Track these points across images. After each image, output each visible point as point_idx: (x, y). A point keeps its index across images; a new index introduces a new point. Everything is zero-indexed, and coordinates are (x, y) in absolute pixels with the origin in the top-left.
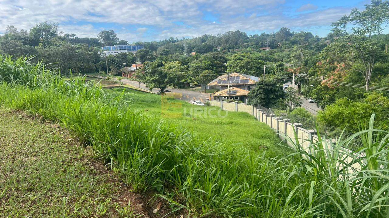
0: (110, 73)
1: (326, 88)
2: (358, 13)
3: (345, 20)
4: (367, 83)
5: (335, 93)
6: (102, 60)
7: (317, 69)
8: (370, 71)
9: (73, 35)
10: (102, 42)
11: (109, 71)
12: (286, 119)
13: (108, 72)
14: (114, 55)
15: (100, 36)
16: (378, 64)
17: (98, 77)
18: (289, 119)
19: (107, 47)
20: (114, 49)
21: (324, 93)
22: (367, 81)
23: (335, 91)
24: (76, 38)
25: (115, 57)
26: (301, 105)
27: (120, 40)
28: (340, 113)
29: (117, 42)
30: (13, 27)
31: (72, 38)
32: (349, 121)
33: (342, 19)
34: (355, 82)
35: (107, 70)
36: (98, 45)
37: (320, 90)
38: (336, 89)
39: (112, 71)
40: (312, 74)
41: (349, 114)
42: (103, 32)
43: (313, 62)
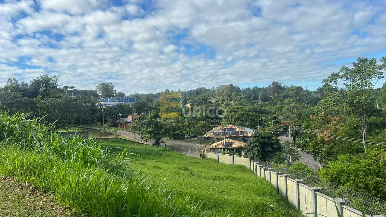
0: (106, 124)
1: (323, 142)
2: (347, 70)
3: (335, 77)
4: (363, 137)
5: (332, 147)
6: (99, 111)
7: (311, 122)
8: (366, 126)
9: (72, 87)
10: (100, 94)
11: (105, 122)
12: (286, 175)
13: (104, 124)
14: (110, 107)
15: (99, 88)
16: (373, 118)
17: (94, 128)
18: (289, 174)
19: (104, 99)
20: (111, 101)
21: (321, 147)
22: (364, 135)
23: (332, 144)
24: (75, 90)
25: (111, 108)
26: (299, 158)
27: (117, 92)
28: (344, 170)
29: (115, 94)
30: (14, 79)
31: (71, 89)
32: (355, 178)
33: (332, 75)
34: (352, 135)
35: (103, 122)
36: (96, 97)
37: (317, 143)
38: (333, 142)
39: (108, 122)
40: (307, 127)
41: (353, 170)
42: (101, 84)
43: (306, 115)
